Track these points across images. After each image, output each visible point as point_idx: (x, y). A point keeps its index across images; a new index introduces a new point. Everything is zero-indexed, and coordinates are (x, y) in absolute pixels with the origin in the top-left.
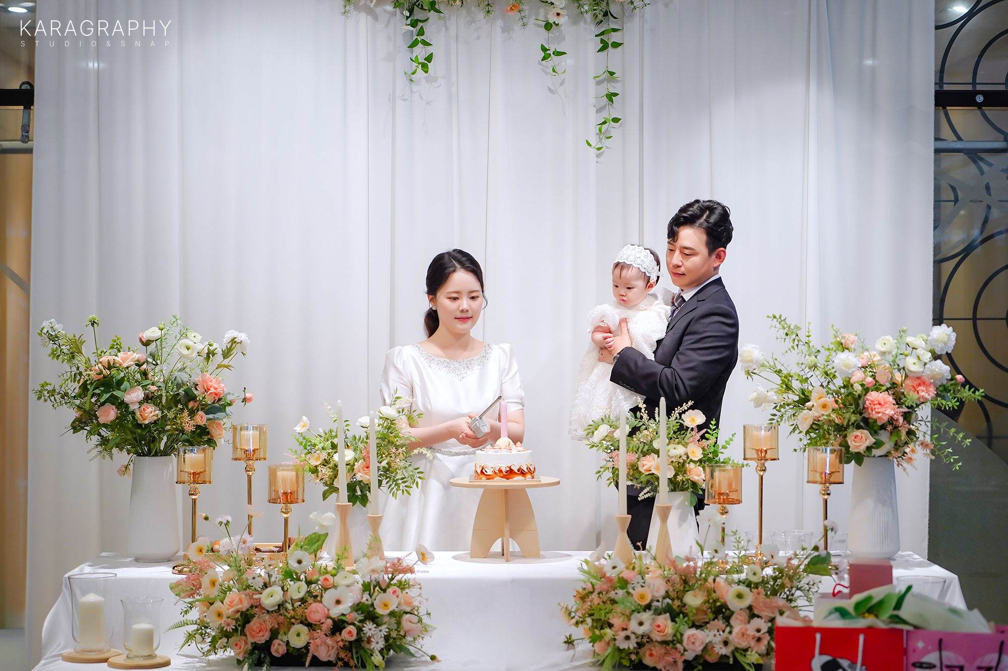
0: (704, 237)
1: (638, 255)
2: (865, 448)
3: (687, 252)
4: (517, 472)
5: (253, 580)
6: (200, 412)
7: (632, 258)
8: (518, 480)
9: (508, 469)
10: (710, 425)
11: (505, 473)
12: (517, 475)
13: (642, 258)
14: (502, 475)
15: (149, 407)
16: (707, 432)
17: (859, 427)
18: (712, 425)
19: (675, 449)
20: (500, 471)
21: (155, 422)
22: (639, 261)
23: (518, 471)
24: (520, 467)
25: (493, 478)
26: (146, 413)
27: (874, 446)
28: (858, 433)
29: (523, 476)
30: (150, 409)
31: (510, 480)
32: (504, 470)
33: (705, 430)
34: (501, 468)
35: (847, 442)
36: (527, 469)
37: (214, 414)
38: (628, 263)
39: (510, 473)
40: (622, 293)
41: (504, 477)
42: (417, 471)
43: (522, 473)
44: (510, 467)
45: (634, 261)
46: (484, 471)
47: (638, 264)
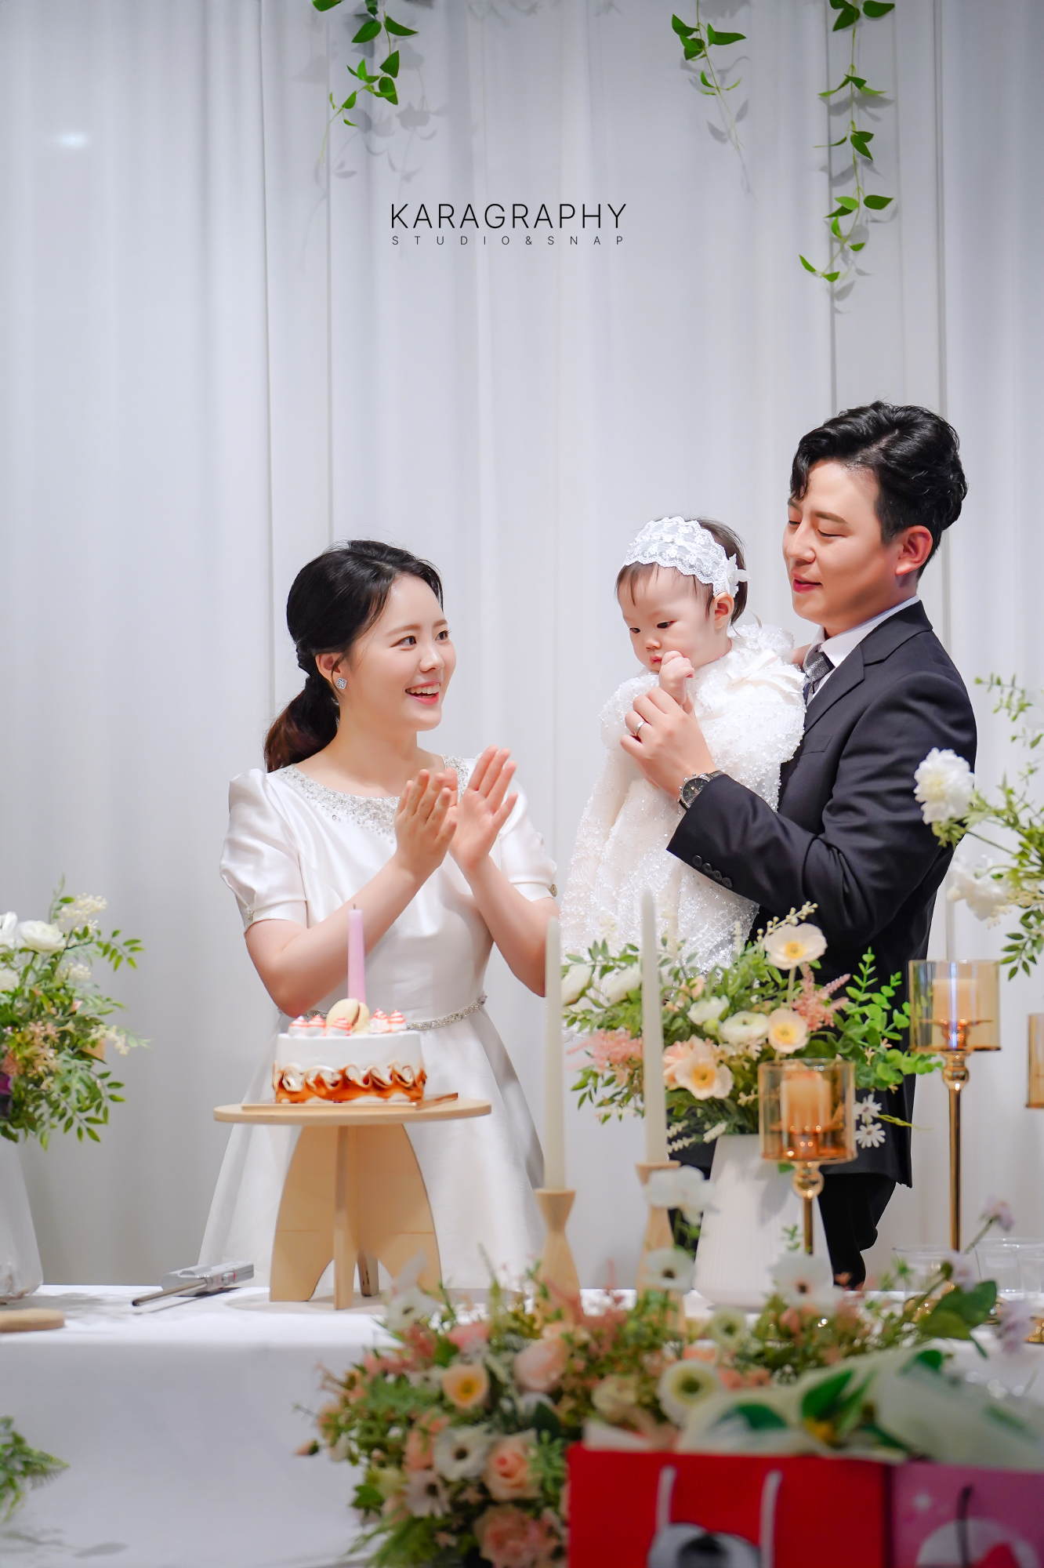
0: (873, 492)
1: (668, 538)
4: (360, 1083)
8: (365, 1106)
9: (338, 1077)
11: (331, 1088)
12: (363, 1093)
13: (680, 542)
14: (323, 1092)
16: (851, 983)
18: (865, 964)
19: (744, 1023)
20: (320, 1082)
22: (672, 552)
23: (366, 1081)
24: (370, 1073)
25: (303, 1101)
29: (380, 1096)
31: (344, 1104)
32: (328, 1079)
33: (847, 977)
34: (323, 1075)
36: (391, 1077)
39: (344, 1087)
41: (329, 1096)
43: (376, 1086)
44: (343, 1073)
45: (661, 554)
46: (284, 1082)
47: (672, 559)
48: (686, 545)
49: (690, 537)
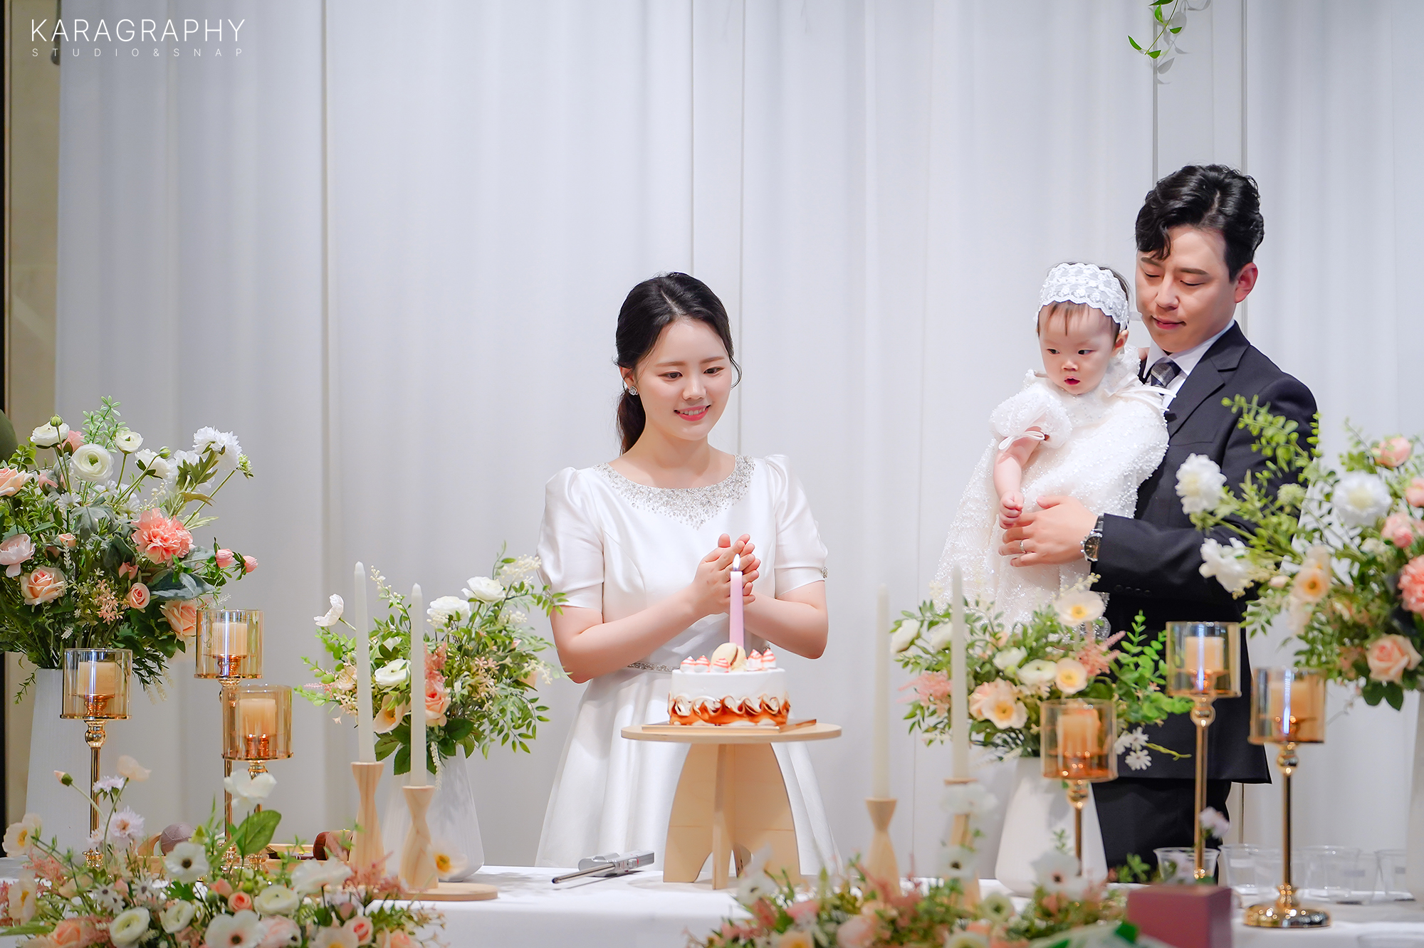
0: (1221, 245)
2: (1400, 674)
3: (1188, 278)
4: (736, 711)
5: (105, 896)
6: (138, 586)
7: (1081, 291)
8: (739, 729)
9: (718, 706)
10: (1134, 625)
11: (712, 714)
12: (738, 718)
13: (1102, 288)
14: (706, 717)
15: (45, 572)
16: (1126, 639)
17: (1390, 630)
18: (1136, 623)
19: (1038, 669)
20: (704, 709)
21: (56, 602)
22: (1097, 295)
23: (740, 709)
24: (744, 702)
25: (690, 724)
26: (39, 585)
27: (1421, 669)
28: (1387, 641)
29: (751, 721)
30: (47, 578)
31: (723, 726)
32: (710, 707)
33: (1122, 634)
34: (706, 704)
35: (1365, 658)
36: (760, 706)
37: (179, 589)
38: (1078, 301)
39: (723, 713)
40: (1070, 364)
41: (712, 720)
42: (535, 705)
43: (748, 713)
44: (722, 702)
45: (1089, 297)
46: (676, 708)
47: (1097, 302)
48: (1107, 290)
49: (1108, 284)
